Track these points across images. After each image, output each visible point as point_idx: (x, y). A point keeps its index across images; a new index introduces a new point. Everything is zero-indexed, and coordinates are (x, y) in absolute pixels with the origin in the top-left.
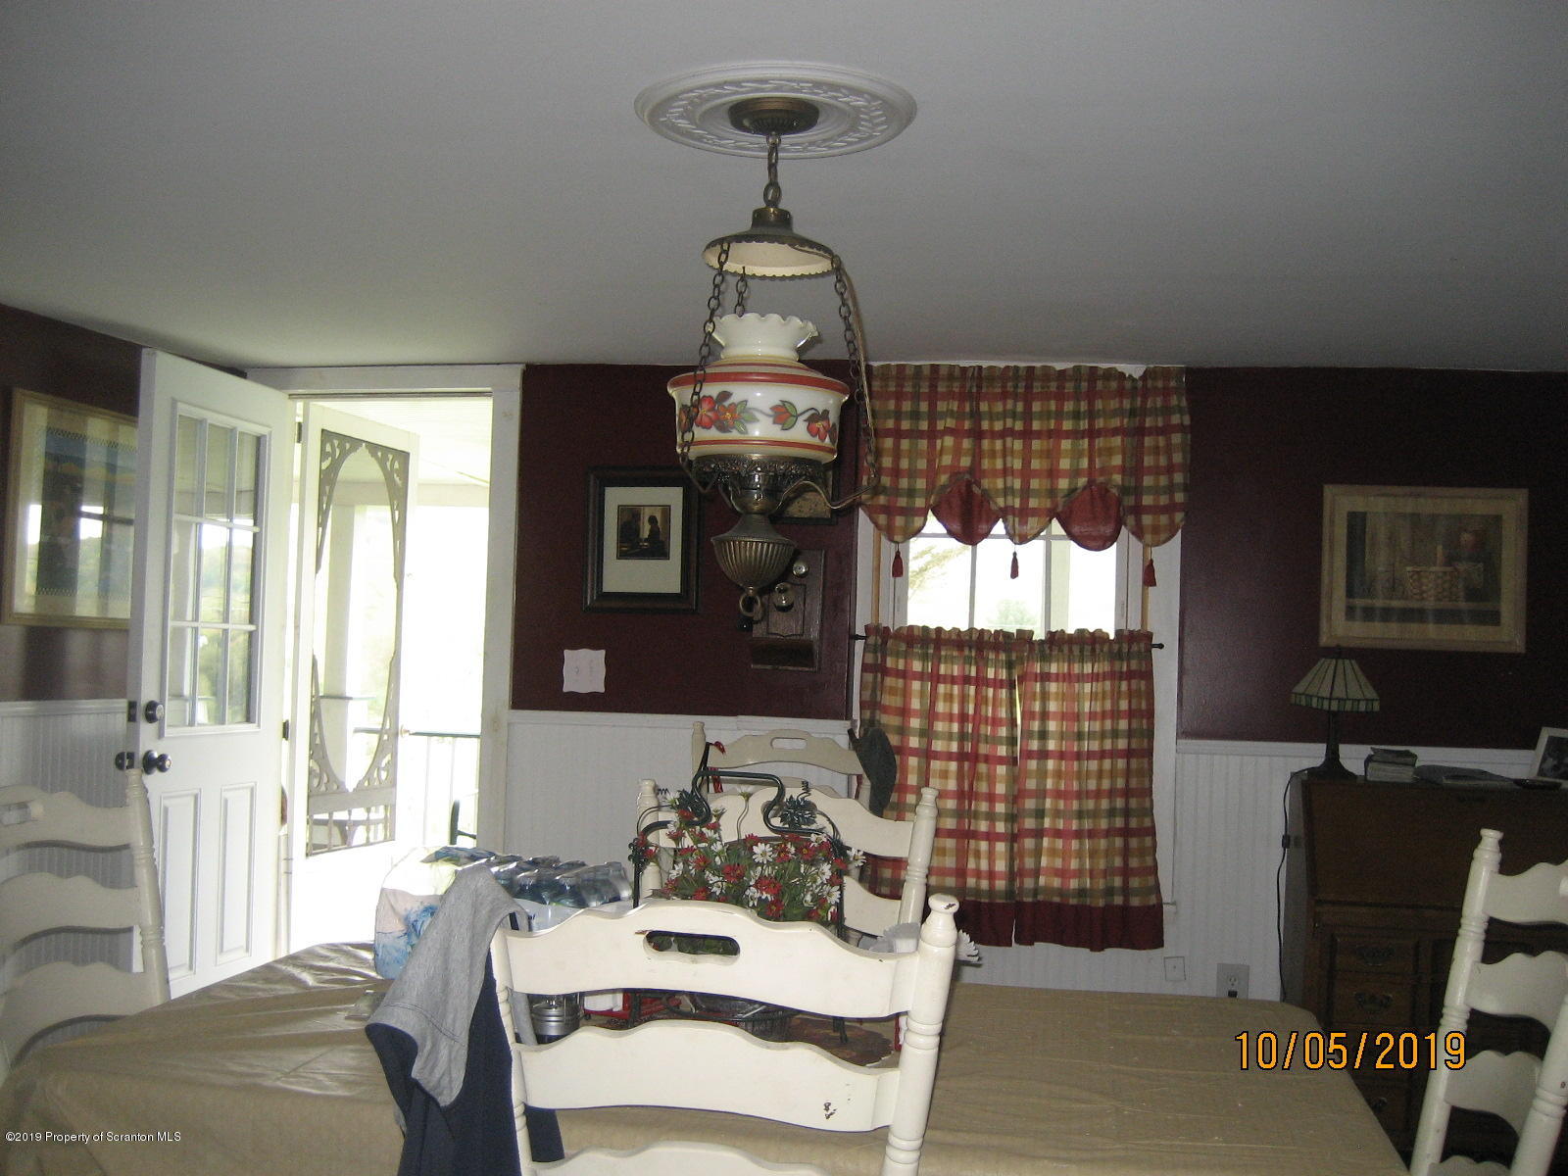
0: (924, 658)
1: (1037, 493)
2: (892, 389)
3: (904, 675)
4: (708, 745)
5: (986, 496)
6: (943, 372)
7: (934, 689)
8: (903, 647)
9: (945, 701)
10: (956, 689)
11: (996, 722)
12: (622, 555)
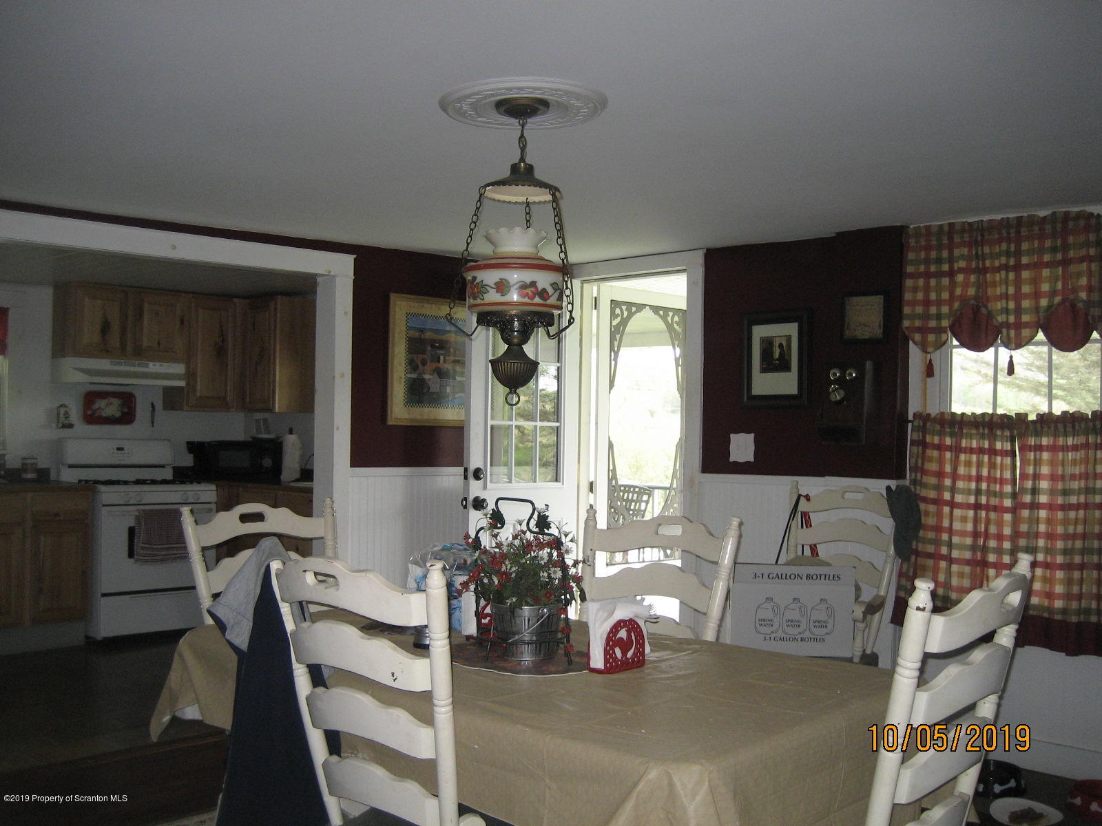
0: (952, 435)
1: (1027, 311)
2: (923, 243)
3: (940, 447)
4: (799, 496)
5: (990, 316)
6: (958, 227)
7: (957, 457)
8: (938, 427)
9: (965, 466)
10: (974, 457)
11: (1002, 481)
12: (763, 370)
